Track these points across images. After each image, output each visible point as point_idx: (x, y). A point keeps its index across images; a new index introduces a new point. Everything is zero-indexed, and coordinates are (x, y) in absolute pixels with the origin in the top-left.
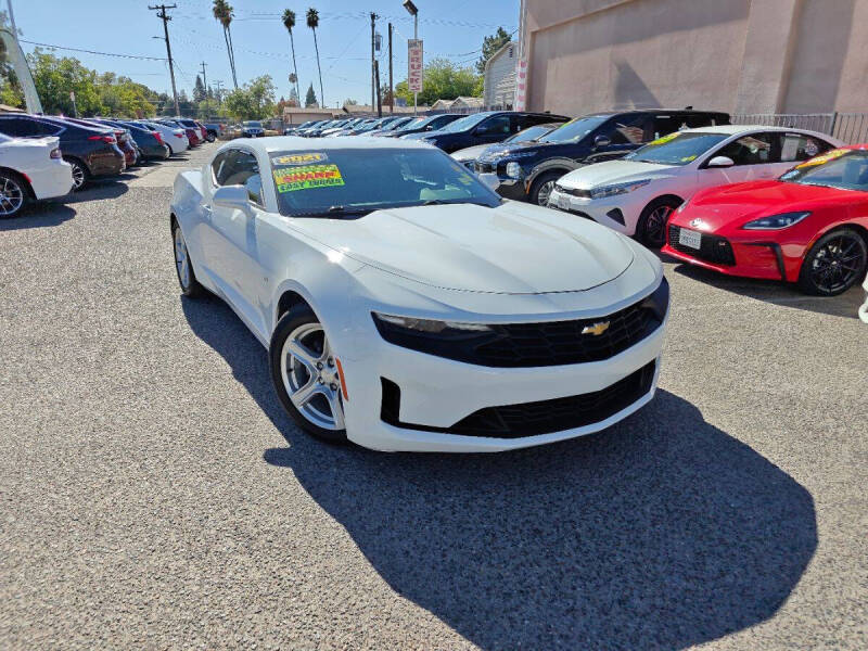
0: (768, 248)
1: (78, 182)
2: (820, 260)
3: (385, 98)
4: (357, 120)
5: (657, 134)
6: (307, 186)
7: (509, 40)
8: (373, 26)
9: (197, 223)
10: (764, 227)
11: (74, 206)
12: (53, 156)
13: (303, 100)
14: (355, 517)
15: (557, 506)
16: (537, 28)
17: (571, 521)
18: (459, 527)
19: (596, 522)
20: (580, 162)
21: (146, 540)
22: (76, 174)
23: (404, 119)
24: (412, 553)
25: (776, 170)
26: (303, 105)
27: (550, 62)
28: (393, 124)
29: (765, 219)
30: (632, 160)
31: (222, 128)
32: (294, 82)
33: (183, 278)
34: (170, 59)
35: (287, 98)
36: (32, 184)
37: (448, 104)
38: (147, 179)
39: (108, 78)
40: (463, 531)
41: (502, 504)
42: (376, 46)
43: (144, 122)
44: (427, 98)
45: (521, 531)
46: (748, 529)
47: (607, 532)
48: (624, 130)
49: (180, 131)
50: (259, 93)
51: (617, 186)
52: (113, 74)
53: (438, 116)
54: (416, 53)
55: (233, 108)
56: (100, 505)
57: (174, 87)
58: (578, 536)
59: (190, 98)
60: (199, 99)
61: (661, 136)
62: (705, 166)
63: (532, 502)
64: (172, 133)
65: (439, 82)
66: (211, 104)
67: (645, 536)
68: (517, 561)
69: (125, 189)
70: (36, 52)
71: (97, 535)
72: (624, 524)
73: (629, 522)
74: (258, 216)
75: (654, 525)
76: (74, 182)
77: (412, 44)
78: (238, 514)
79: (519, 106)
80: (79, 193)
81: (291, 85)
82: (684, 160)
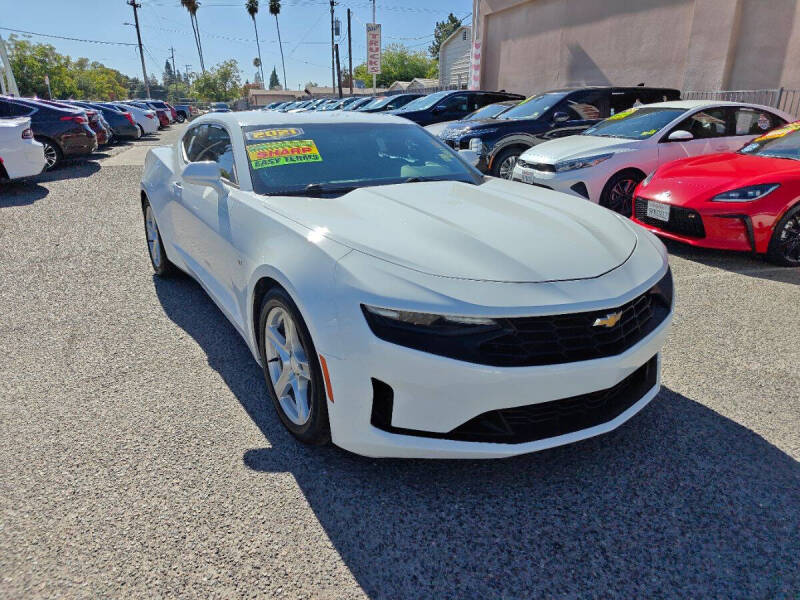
0: (737, 220)
1: (50, 162)
2: (787, 231)
3: (345, 80)
4: (319, 101)
5: (612, 110)
6: (283, 162)
7: (459, 25)
8: (333, 11)
9: (168, 201)
10: (735, 199)
11: (46, 185)
12: (25, 136)
13: (267, 83)
14: (352, 532)
15: (574, 512)
16: (489, 11)
17: (592, 532)
18: (469, 542)
19: (621, 532)
20: (541, 137)
21: (114, 569)
22: (47, 153)
23: (365, 99)
24: (421, 579)
25: (733, 143)
26: (267, 87)
27: (503, 43)
28: (354, 104)
29: (732, 191)
30: (591, 134)
31: (191, 110)
32: (257, 66)
33: (155, 258)
34: (140, 45)
35: (252, 81)
36: (5, 164)
37: (404, 85)
38: (120, 157)
39: (82, 63)
40: (474, 547)
41: (513, 511)
42: (336, 31)
43: (117, 103)
44: (385, 80)
45: (539, 546)
46: (785, 534)
47: (634, 544)
48: (576, 106)
49: (150, 112)
50: (225, 76)
51: (580, 160)
52: (87, 60)
53: (396, 96)
54: (374, 36)
55: (201, 90)
56: (62, 525)
57: (144, 72)
58: (604, 551)
59: (160, 82)
60: (169, 82)
61: (616, 112)
62: (665, 139)
63: (546, 508)
64: (143, 115)
65: (394, 65)
66: (181, 87)
67: (678, 548)
68: (541, 587)
69: (97, 168)
70: (11, 39)
71: (59, 564)
72: (651, 533)
73: (657, 531)
74: (230, 194)
75: (683, 534)
76: (46, 161)
77: (370, 28)
78: (220, 532)
79: (473, 86)
80: (51, 172)
81: (256, 69)
82: (645, 133)
